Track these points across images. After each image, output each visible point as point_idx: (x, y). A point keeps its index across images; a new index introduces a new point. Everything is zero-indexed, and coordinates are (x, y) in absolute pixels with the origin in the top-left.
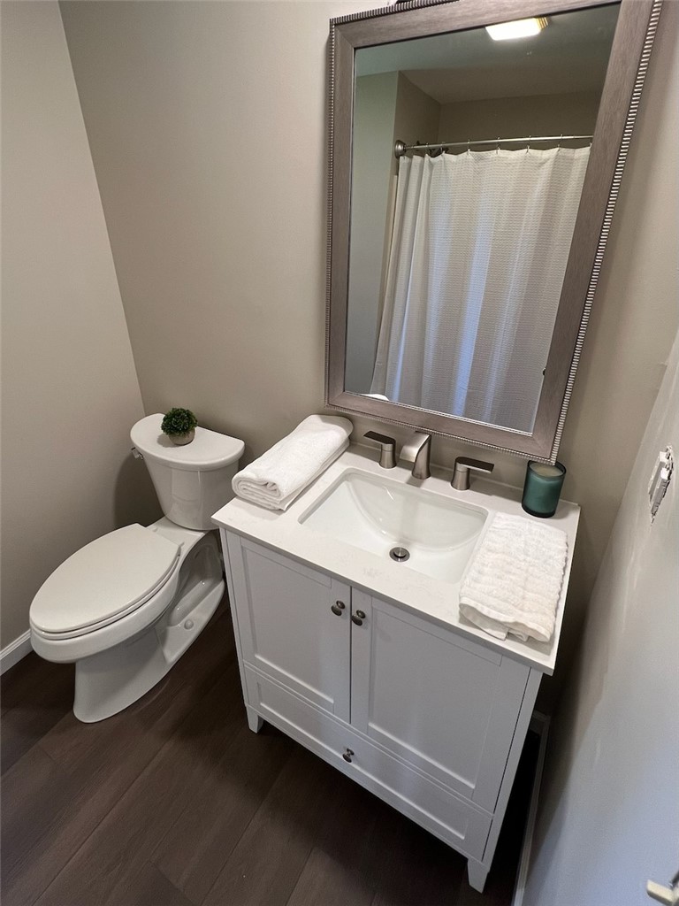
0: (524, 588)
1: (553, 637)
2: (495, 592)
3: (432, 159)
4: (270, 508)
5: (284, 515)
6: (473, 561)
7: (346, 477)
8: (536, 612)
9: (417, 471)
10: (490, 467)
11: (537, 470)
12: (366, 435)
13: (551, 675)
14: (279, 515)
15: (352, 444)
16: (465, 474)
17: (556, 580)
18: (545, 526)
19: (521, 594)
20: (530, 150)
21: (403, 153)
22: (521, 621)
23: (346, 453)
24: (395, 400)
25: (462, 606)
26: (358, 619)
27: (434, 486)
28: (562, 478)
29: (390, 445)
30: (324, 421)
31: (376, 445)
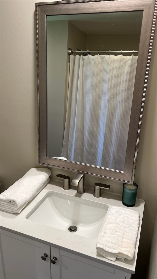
0: (123, 238)
1: (134, 257)
2: (111, 240)
3: (84, 57)
4: (12, 212)
5: (19, 216)
6: (102, 228)
7: (48, 195)
8: (127, 247)
9: (79, 190)
10: (108, 186)
11: (127, 187)
12: (57, 176)
13: (134, 274)
14: (17, 215)
15: (51, 180)
16: (99, 190)
17: (135, 233)
18: (131, 210)
19: (121, 240)
20: (122, 56)
21: (72, 53)
22: (121, 252)
23: (48, 185)
24: (72, 160)
25: (98, 248)
26: (54, 261)
27: (87, 196)
28: (136, 189)
29: (67, 180)
30: (38, 170)
31: (62, 180)
